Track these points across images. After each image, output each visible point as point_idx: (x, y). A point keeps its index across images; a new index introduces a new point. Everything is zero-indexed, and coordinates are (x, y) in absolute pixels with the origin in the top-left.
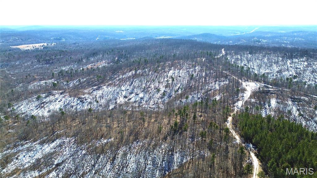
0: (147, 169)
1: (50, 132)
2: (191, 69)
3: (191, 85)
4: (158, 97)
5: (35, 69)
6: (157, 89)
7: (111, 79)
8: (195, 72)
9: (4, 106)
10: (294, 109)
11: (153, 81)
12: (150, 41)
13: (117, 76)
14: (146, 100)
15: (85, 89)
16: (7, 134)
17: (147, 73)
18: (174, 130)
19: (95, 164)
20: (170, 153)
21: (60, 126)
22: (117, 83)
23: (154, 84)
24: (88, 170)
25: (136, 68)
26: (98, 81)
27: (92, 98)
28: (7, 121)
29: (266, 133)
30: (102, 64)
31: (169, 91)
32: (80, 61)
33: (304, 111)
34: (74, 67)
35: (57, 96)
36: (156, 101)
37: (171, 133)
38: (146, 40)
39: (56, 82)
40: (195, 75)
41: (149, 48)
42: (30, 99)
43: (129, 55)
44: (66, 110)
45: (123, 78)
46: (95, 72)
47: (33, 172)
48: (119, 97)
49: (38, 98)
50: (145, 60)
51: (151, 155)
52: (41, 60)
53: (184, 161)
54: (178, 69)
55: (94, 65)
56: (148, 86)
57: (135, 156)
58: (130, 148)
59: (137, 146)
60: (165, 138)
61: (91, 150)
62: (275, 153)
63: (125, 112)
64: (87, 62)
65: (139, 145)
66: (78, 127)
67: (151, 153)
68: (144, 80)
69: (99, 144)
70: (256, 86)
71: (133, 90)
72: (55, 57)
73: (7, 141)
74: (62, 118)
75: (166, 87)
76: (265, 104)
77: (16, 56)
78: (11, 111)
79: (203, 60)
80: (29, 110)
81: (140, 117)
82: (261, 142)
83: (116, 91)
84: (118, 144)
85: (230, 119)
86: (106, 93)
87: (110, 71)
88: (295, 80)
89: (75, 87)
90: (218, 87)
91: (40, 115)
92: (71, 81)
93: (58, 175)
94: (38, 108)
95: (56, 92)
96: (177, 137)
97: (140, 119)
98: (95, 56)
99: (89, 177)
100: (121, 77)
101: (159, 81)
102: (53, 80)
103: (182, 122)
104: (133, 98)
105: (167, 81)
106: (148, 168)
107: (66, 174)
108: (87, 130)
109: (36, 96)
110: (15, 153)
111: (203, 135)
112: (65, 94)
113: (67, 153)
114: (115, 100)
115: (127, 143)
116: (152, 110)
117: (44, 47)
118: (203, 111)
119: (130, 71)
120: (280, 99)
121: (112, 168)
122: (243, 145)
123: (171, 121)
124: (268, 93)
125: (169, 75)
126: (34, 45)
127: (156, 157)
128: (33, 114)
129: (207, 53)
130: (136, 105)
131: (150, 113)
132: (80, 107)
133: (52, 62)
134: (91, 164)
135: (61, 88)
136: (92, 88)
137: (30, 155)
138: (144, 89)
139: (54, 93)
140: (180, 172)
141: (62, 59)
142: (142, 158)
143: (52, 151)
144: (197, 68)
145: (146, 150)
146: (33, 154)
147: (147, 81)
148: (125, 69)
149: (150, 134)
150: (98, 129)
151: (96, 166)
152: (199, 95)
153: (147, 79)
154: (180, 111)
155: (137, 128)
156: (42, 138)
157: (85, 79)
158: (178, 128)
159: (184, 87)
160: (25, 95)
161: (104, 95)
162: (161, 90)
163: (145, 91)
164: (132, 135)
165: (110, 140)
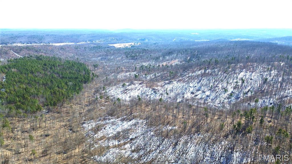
0: (205, 160)
1: (129, 113)
2: (266, 73)
3: (263, 90)
4: (225, 97)
5: (124, 63)
6: (224, 89)
7: (181, 75)
8: (270, 76)
9: (100, 89)
11: (221, 81)
12: (223, 42)
13: (187, 74)
14: (212, 98)
15: (158, 82)
16: (100, 109)
17: (216, 73)
18: (237, 129)
19: (160, 145)
21: (136, 109)
22: (187, 80)
23: (222, 84)
24: (154, 149)
25: (205, 67)
26: (170, 76)
27: (163, 90)
28: (101, 100)
30: (176, 62)
31: (238, 92)
32: (157, 58)
34: (153, 63)
35: (137, 85)
36: (222, 100)
37: (233, 132)
38: (219, 42)
39: (137, 74)
40: (269, 79)
41: (222, 49)
42: (118, 85)
43: (200, 56)
44: (142, 98)
45: (192, 76)
46: (168, 68)
47: (114, 141)
48: (187, 93)
49: (123, 86)
50: (216, 61)
51: (211, 149)
52: (128, 56)
53: (244, 162)
54: (250, 72)
55: (169, 63)
56: (215, 85)
57: (195, 146)
58: (191, 138)
59: (197, 138)
60: (226, 136)
61: (158, 133)
63: (190, 106)
64: (163, 60)
65: (200, 137)
66: (150, 113)
67: (210, 147)
68: (213, 80)
69: (165, 129)
71: (200, 87)
72: (139, 54)
73: (99, 115)
74: (139, 103)
75: (235, 88)
77: (112, 52)
78: (105, 93)
79: (282, 65)
80: (116, 93)
81: (204, 113)
83: (184, 87)
84: (181, 132)
86: (176, 87)
87: (181, 69)
89: (151, 80)
91: (124, 99)
92: (148, 74)
93: (131, 147)
94: (122, 94)
95: (137, 82)
96: (239, 136)
97: (204, 115)
98: (170, 55)
99: (154, 155)
100: (190, 74)
101: (227, 82)
102: (135, 73)
103: (247, 125)
104: (200, 95)
105: (237, 82)
106: (206, 159)
107: (137, 147)
108: (157, 116)
109: (122, 83)
110: (104, 124)
111: (269, 140)
112: (143, 85)
113: (140, 132)
114: (183, 94)
115: (189, 133)
116: (217, 108)
117: (132, 46)
118: (273, 117)
119: (199, 70)
121: (174, 152)
123: (235, 121)
125: (239, 77)
126: (124, 44)
127: (215, 151)
128: (118, 97)
129: (288, 57)
130: (202, 102)
131: (214, 111)
132: (153, 97)
133: (136, 58)
134: (156, 145)
135: (141, 80)
136: (164, 82)
138: (211, 87)
139: (135, 83)
141: (144, 56)
142: (202, 149)
143: (129, 128)
144: (272, 72)
145: (206, 143)
146: (116, 128)
147: (216, 81)
148: (195, 68)
149: (211, 130)
150: (166, 116)
151: (161, 147)
152: (271, 100)
153: (215, 79)
154: (246, 112)
155: (200, 122)
156: (123, 116)
157: (160, 74)
158: (242, 129)
159: (254, 90)
160: (115, 82)
161: (174, 89)
162: (228, 90)
163: (212, 90)
164: (194, 127)
165: (174, 128)
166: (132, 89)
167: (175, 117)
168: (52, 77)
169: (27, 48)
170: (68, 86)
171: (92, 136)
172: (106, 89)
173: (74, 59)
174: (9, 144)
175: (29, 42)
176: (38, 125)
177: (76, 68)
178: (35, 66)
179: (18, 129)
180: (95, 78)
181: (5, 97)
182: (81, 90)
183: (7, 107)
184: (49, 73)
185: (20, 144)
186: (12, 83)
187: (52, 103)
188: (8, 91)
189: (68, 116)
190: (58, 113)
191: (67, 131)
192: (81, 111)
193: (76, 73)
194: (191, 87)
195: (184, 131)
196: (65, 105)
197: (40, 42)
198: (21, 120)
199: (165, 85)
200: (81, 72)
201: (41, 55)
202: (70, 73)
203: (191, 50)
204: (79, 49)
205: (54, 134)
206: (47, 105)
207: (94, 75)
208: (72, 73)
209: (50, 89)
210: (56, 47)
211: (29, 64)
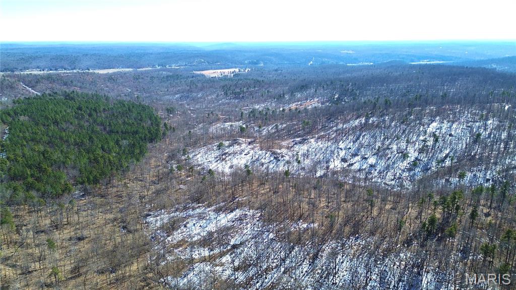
0: (368, 288)
1: (229, 197)
2: (478, 124)
3: (472, 154)
4: (403, 168)
5: (220, 105)
6: (402, 152)
7: (324, 128)
8: (485, 129)
9: (178, 152)
11: (396, 138)
12: (399, 67)
13: (334, 125)
14: (380, 170)
15: (283, 140)
16: (178, 190)
17: (387, 123)
18: (427, 230)
19: (285, 257)
20: (416, 270)
21: (242, 191)
22: (333, 136)
23: (397, 145)
24: (275, 264)
25: (367, 114)
26: (304, 129)
27: (291, 155)
28: (179, 172)
30: (313, 104)
31: (426, 159)
32: (281, 96)
34: (272, 105)
35: (244, 146)
36: (398, 174)
37: (420, 235)
38: (392, 66)
39: (244, 126)
40: (484, 134)
41: (396, 80)
42: (210, 146)
43: (358, 92)
44: (253, 169)
45: (343, 129)
46: (300, 115)
47: (202, 249)
48: (334, 159)
49: (220, 147)
50: (386, 102)
51: (379, 266)
52: (229, 92)
54: (448, 122)
55: (301, 105)
56: (385, 146)
57: (351, 260)
58: (343, 245)
59: (355, 244)
60: (408, 243)
61: (282, 235)
63: (340, 185)
64: (290, 99)
65: (359, 244)
66: (266, 197)
67: (379, 263)
68: (381, 136)
69: (295, 228)
71: (359, 149)
72: (248, 89)
73: (176, 200)
74: (248, 179)
75: (421, 151)
77: (199, 85)
78: (186, 160)
79: (507, 107)
80: (207, 161)
81: (365, 198)
83: (329, 149)
84: (324, 235)
86: (314, 150)
87: (323, 115)
89: (270, 136)
91: (220, 170)
92: (264, 126)
93: (233, 261)
94: (218, 160)
95: (244, 140)
96: (432, 244)
97: (366, 201)
98: (303, 90)
99: (275, 276)
100: (340, 126)
101: (407, 140)
102: (240, 123)
103: (446, 221)
104: (357, 164)
105: (425, 141)
106: (371, 286)
107: (244, 262)
108: (280, 203)
109: (217, 142)
110: (184, 218)
111: (487, 251)
112: (254, 145)
113: (249, 233)
114: (327, 162)
115: (339, 236)
116: (389, 189)
117: (235, 75)
118: (494, 205)
119: (356, 119)
121: (311, 271)
123: (423, 214)
125: (428, 131)
126: (222, 71)
127: (387, 270)
128: (211, 168)
130: (361, 177)
131: (385, 193)
132: (273, 167)
133: (243, 97)
134: (279, 257)
135: (251, 135)
136: (293, 140)
137: (201, 225)
138: (378, 150)
139: (240, 141)
141: (256, 93)
142: (362, 266)
143: (230, 224)
144: (489, 122)
145: (371, 255)
146: (205, 224)
147: (386, 138)
148: (348, 114)
149: (380, 230)
150: (296, 204)
151: (287, 262)
152: (488, 174)
153: (386, 134)
154: (443, 198)
155: (359, 215)
156: (219, 203)
157: (284, 125)
158: (437, 230)
159: (457, 155)
160: (204, 140)
161: (310, 153)
162: (410, 155)
163: (380, 154)
164: (349, 226)
165: (312, 225)
166: (235, 153)
167: (313, 205)
168: (93, 131)
169: (49, 78)
170: (120, 147)
171: (162, 239)
172: (188, 153)
173: (131, 98)
174: (10, 255)
175: (53, 67)
176: (66, 220)
177: (134, 115)
178: (61, 112)
179: (29, 227)
180: (168, 133)
181: (5, 168)
182: (143, 155)
183: (10, 186)
184: (86, 124)
185: (32, 255)
186: (20, 142)
187: (91, 178)
188: (12, 157)
189: (119, 203)
190: (102, 197)
191: (117, 229)
192: (143, 193)
193: (135, 123)
194: (342, 149)
195: (329, 232)
196: (115, 182)
197: (73, 67)
198: (34, 211)
199: (294, 145)
200: (145, 122)
201: (73, 91)
202: (124, 123)
203: (341, 81)
204: (140, 80)
205: (93, 236)
206: (82, 183)
207: (167, 128)
208: (129, 124)
209: (88, 153)
210: (99, 76)
211: (50, 107)
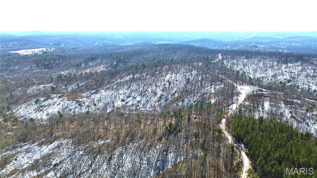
0: (142, 169)
1: (48, 134)
2: (188, 74)
3: (187, 89)
4: (155, 101)
5: (34, 73)
6: (154, 92)
7: (109, 82)
8: (192, 76)
9: (3, 109)
10: (287, 111)
11: (150, 85)
12: (148, 46)
13: (115, 80)
14: (143, 103)
15: (83, 93)
16: (6, 136)
17: (145, 77)
18: (169, 130)
19: (92, 164)
20: (165, 153)
21: (58, 129)
22: (115, 87)
23: (151, 88)
24: (85, 170)
25: (133, 72)
26: (96, 84)
27: (90, 101)
28: (6, 124)
29: (256, 133)
30: (101, 68)
31: (166, 94)
32: (79, 65)
33: (296, 114)
34: (73, 71)
35: (55, 99)
36: (153, 104)
37: (166, 134)
38: (144, 45)
39: (54, 86)
40: (191, 78)
41: (147, 53)
42: (29, 102)
43: (127, 60)
44: (64, 113)
45: (121, 82)
46: (93, 76)
47: (31, 172)
48: (117, 101)
49: (36, 102)
50: (143, 65)
51: (147, 155)
52: (40, 65)
53: (178, 161)
54: (175, 74)
55: (93, 70)
56: (145, 90)
57: (131, 156)
58: (126, 149)
59: (132, 146)
60: (160, 139)
61: (88, 151)
62: (264, 151)
63: (122, 115)
64: (85, 67)
65: (135, 146)
66: (76, 130)
68: (142, 85)
69: (96, 145)
70: (250, 89)
71: (131, 93)
72: (54, 61)
73: (6, 143)
74: (61, 120)
75: (163, 91)
76: (258, 107)
78: (10, 114)
79: (200, 65)
80: (28, 113)
81: (136, 120)
82: (251, 142)
83: (114, 95)
84: (115, 145)
85: (224, 121)
86: (104, 97)
87: (108, 75)
88: (289, 84)
89: (74, 91)
90: (213, 91)
91: (39, 118)
92: (69, 85)
93: (56, 174)
95: (55, 95)
96: (171, 137)
98: (93, 60)
99: (86, 176)
100: (119, 81)
101: (156, 85)
102: (51, 84)
103: (177, 124)
104: (131, 102)
105: (164, 85)
107: (63, 173)
108: (85, 132)
109: (34, 99)
110: (14, 154)
111: (196, 136)
112: (63, 98)
113: (65, 154)
114: (113, 103)
115: (123, 144)
116: (149, 113)
117: (44, 53)
118: (198, 113)
119: (128, 76)
120: (273, 102)
121: (109, 168)
122: (235, 145)
123: (166, 123)
124: (261, 96)
125: (166, 79)
126: (33, 50)
127: (151, 157)
128: (31, 117)
129: (204, 57)
130: (133, 109)
131: (146, 116)
132: (78, 111)
133: (51, 67)
134: (88, 164)
135: (60, 92)
136: (90, 92)
137: (29, 156)
138: (141, 92)
139: (52, 97)
140: (173, 171)
141: (61, 64)
142: (138, 158)
143: (50, 152)
144: (193, 72)
145: (142, 150)
146: (32, 155)
147: (145, 85)
148: (123, 73)
149: (145, 136)
150: (95, 130)
151: (93, 166)
152: (195, 98)
153: (144, 83)
154: (175, 113)
155: (133, 130)
156: (41, 140)
157: (83, 83)
158: (173, 130)
159: (180, 90)
160: (24, 99)
161: (102, 99)
162: (158, 93)
163: (142, 94)
164: (128, 137)
165: (107, 141)
172: (12, 109)
194: (121, 94)
199: (91, 95)
203: (116, 54)
